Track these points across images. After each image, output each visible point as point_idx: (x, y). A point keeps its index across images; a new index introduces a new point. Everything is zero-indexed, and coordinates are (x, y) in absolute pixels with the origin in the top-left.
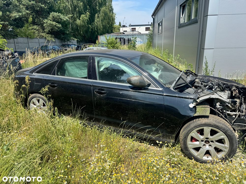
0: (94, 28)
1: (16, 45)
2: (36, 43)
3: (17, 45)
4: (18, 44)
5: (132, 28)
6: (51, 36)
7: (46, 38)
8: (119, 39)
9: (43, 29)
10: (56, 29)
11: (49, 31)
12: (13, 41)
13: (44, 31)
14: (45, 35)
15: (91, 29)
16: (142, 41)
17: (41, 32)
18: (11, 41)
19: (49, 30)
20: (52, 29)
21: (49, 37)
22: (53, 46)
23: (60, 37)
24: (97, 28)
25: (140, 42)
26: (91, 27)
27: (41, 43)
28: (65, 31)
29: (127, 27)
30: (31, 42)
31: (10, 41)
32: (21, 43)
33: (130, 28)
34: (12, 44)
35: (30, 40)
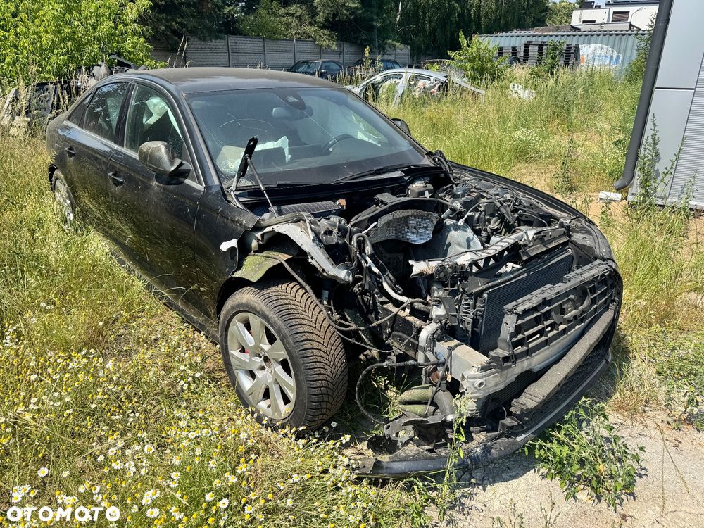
0: (469, 11)
1: (231, 57)
2: (286, 52)
3: (234, 57)
4: (236, 54)
5: (615, 13)
6: (329, 35)
7: (314, 40)
8: (537, 47)
9: (313, 12)
10: (345, 15)
11: (327, 20)
12: (225, 47)
13: (315, 21)
14: (314, 31)
15: (459, 14)
16: (618, 56)
17: (307, 22)
18: (221, 47)
19: (328, 17)
20: (334, 16)
21: (325, 37)
22: (323, 62)
23: (357, 38)
24: (479, 13)
25: (608, 60)
26: (459, 9)
27: (301, 53)
28: (373, 20)
29: (599, 6)
30: (273, 51)
31: (218, 47)
32: (245, 52)
33: (607, 11)
34: (222, 54)
35: (270, 45)
